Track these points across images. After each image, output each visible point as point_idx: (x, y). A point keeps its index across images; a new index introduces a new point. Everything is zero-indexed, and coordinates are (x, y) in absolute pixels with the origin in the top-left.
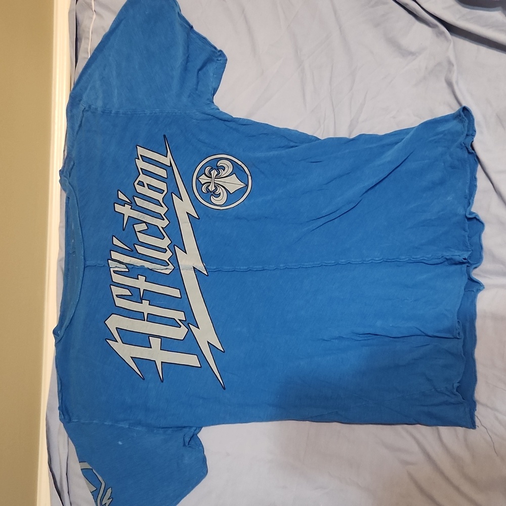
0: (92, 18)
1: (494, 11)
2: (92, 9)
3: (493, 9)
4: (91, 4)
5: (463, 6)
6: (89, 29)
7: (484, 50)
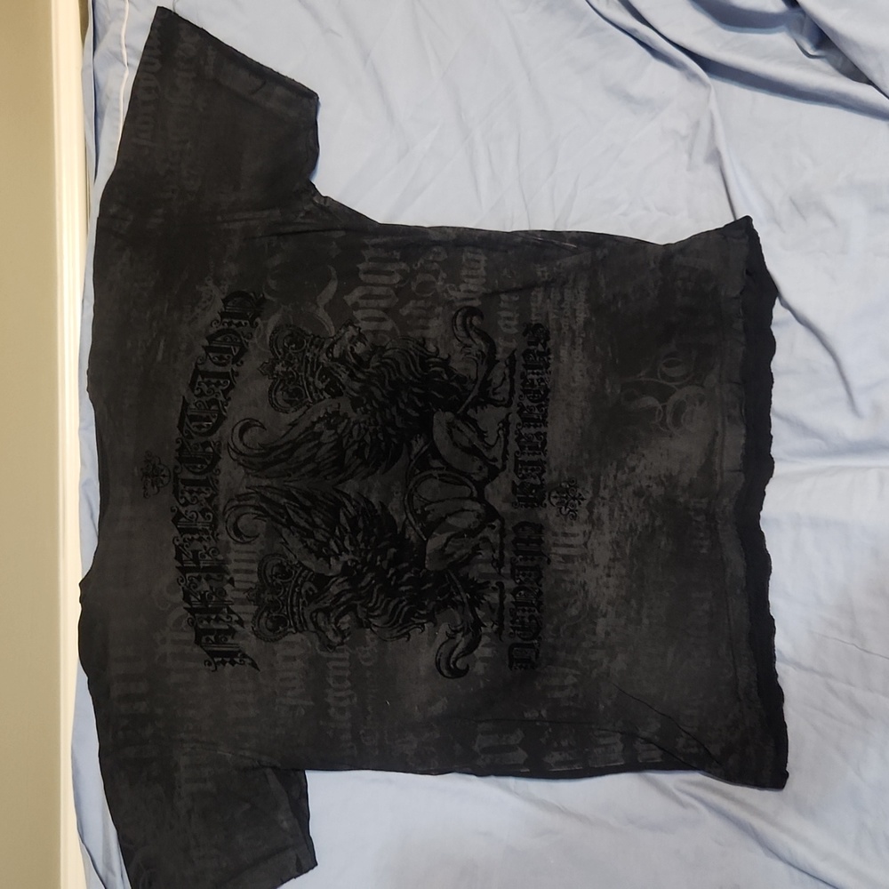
0: (123, 77)
1: (775, 32)
2: (123, 63)
3: (773, 29)
4: (121, 53)
5: (725, 28)
6: (119, 94)
7: (763, 99)
